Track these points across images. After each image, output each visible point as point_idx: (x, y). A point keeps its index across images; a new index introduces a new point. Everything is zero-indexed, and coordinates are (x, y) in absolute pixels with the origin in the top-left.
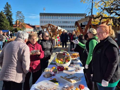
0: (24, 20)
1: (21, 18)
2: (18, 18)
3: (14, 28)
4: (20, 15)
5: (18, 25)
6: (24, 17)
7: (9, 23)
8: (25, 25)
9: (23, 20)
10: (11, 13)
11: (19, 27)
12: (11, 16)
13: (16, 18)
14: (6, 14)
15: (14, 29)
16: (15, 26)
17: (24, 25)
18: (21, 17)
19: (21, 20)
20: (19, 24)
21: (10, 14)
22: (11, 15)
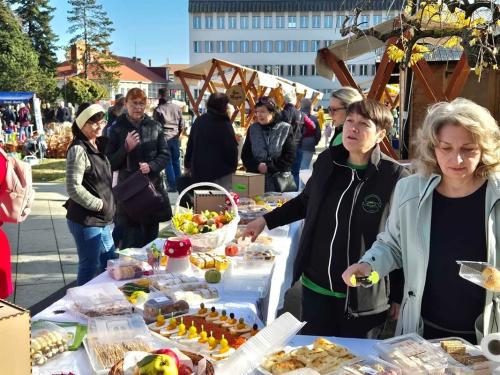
0: (109, 40)
1: (97, 31)
2: (80, 31)
3: (60, 83)
4: (89, 14)
5: (80, 68)
6: (107, 23)
7: (34, 57)
8: (113, 65)
9: (103, 41)
10: (44, 6)
11: (83, 75)
12: (44, 18)
13: (72, 30)
14: (20, 11)
15: (60, 86)
16: (64, 74)
17: (108, 64)
18: (93, 24)
19: (95, 38)
20: (84, 60)
21: (42, 9)
22: (44, 13)
